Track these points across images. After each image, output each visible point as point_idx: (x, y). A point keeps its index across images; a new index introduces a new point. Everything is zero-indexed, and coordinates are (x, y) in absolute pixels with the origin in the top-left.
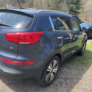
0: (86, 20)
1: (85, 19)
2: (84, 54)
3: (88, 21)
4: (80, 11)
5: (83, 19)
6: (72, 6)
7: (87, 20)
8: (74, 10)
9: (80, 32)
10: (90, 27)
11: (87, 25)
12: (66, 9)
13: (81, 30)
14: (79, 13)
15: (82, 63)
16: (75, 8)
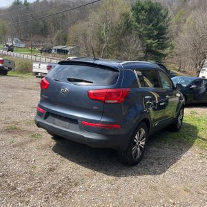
0: (179, 70)
1: (178, 68)
2: (181, 130)
3: (184, 72)
4: (167, 51)
5: (174, 69)
6: (149, 41)
7: (182, 70)
8: (154, 49)
9: (172, 91)
10: (188, 84)
11: (183, 81)
12: (138, 49)
13: (174, 88)
14: (165, 55)
15: (179, 142)
16: (156, 47)
